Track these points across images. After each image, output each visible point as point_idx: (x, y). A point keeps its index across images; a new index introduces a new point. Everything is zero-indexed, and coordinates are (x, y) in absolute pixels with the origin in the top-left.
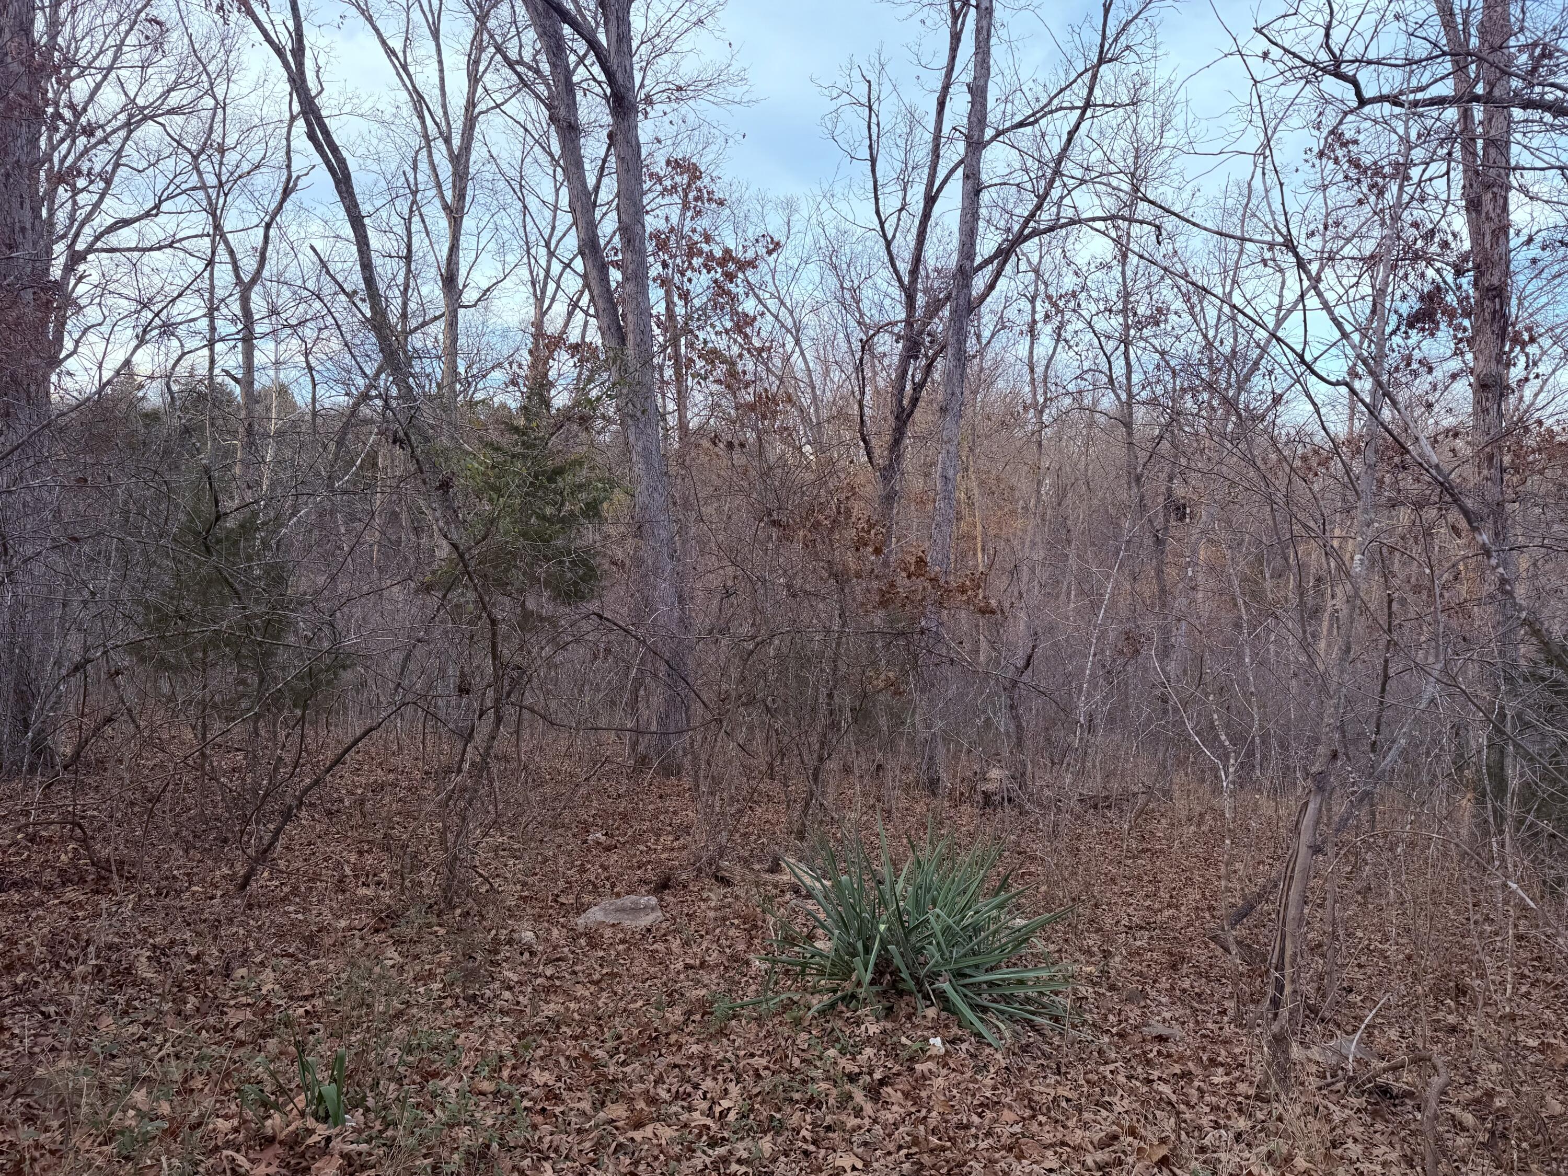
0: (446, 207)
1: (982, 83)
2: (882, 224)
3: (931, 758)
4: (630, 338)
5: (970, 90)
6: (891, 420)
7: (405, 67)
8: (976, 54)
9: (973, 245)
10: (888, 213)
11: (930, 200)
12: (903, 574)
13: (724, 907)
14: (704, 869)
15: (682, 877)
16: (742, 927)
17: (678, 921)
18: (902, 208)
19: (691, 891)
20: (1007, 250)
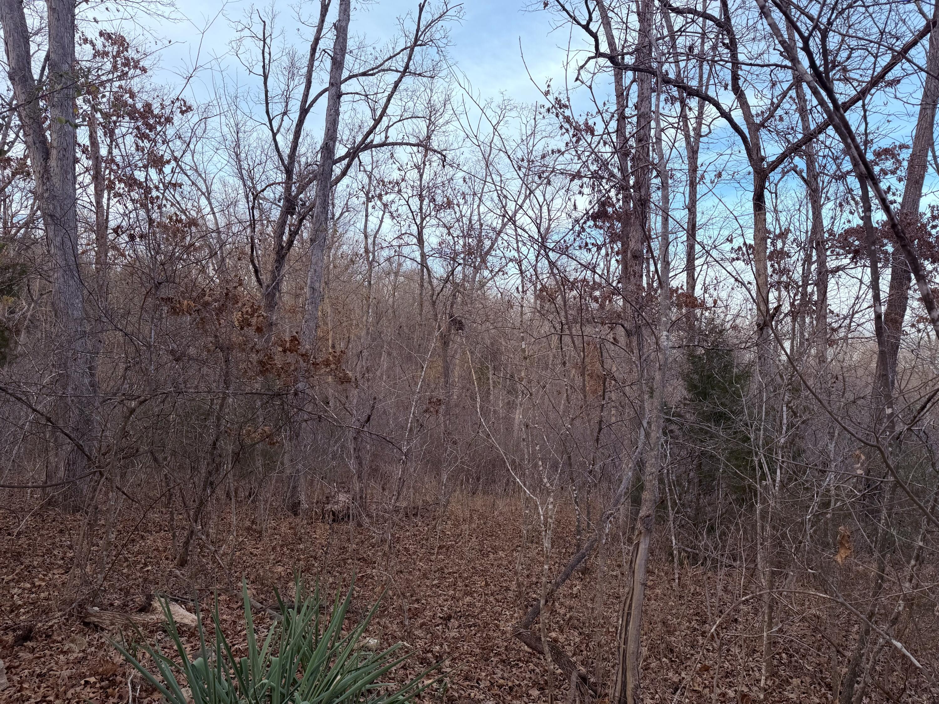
1: (344, 24)
2: (270, 121)
3: (295, 488)
4: (54, 152)
5: (336, 28)
6: (273, 256)
8: (341, 4)
9: (335, 131)
10: (275, 114)
11: (304, 112)
12: (280, 349)
13: (85, 658)
14: (76, 614)
15: (50, 624)
16: (98, 685)
17: (26, 685)
18: (285, 113)
19: (54, 642)
20: (353, 154)
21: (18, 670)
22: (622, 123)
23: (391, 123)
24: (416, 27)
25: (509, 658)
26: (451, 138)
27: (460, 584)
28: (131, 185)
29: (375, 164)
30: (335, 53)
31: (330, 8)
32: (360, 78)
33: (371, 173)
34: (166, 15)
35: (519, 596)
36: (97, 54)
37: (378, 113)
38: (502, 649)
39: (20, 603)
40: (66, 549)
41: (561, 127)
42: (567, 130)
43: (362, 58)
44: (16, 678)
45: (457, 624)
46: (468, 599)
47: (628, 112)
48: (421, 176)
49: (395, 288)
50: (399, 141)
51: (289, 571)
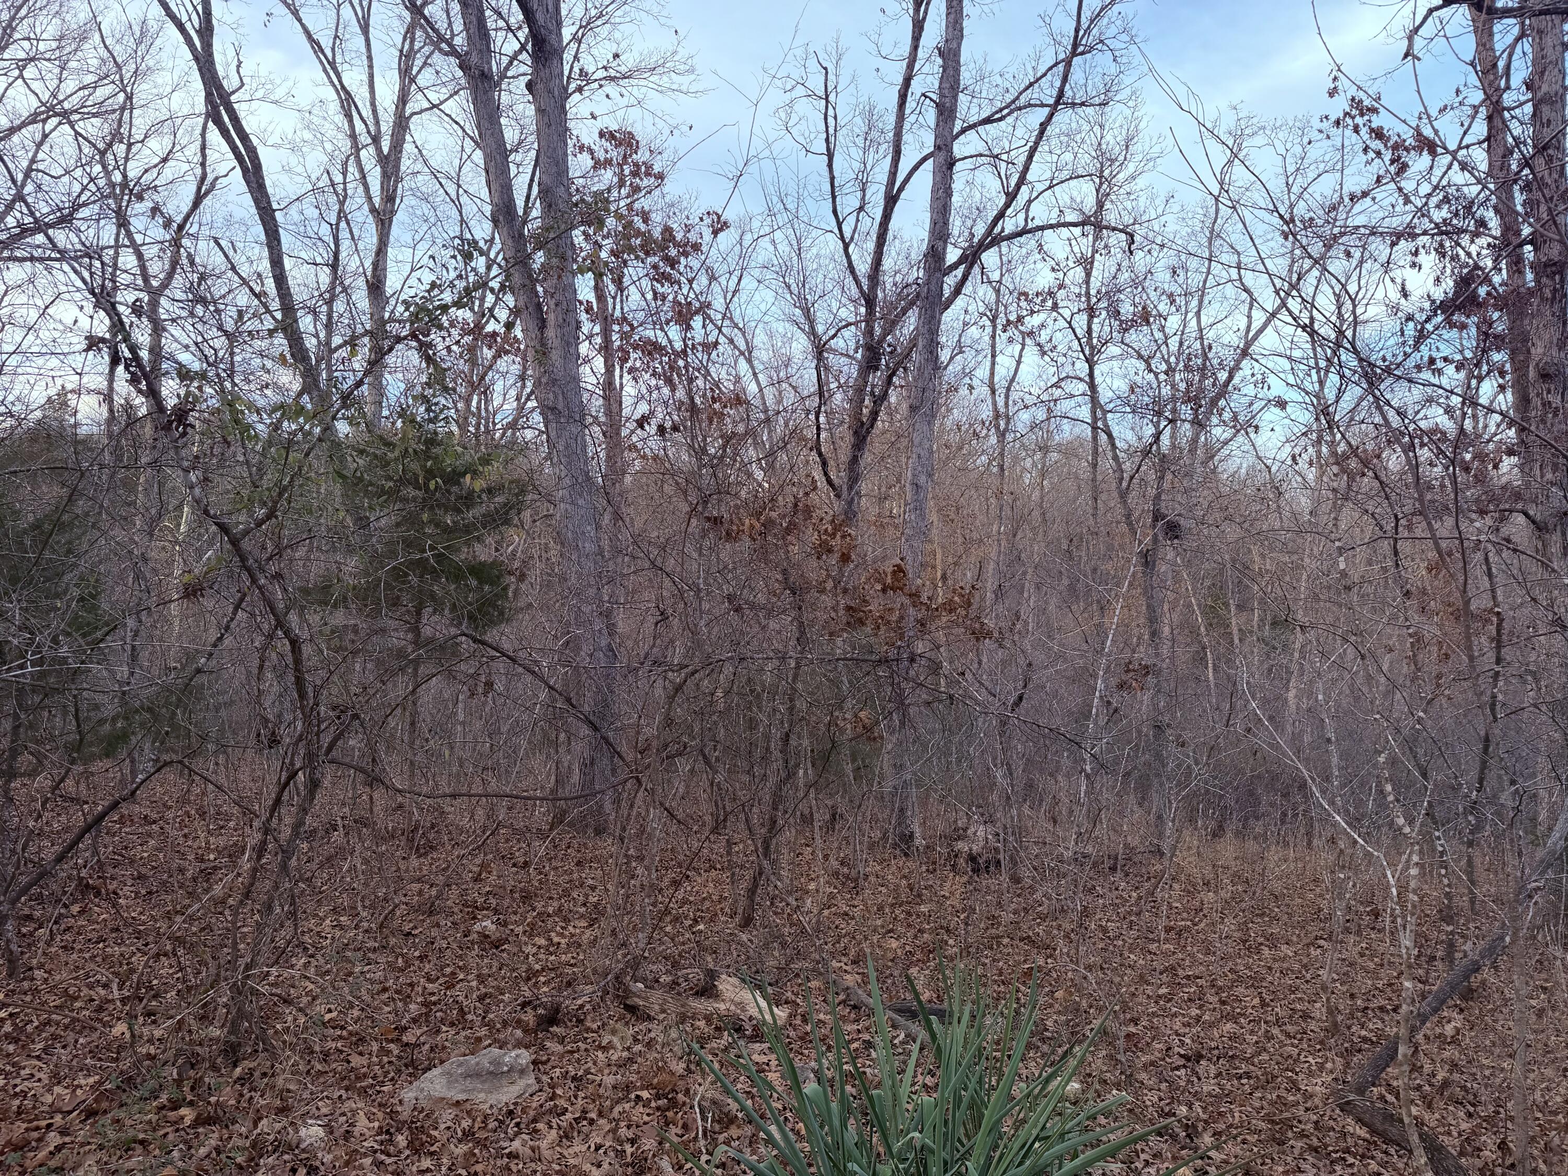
0: (373, 210)
1: (955, 45)
2: (840, 225)
3: (902, 810)
5: (941, 54)
6: (849, 438)
7: (333, 64)
8: (948, 14)
9: (946, 223)
10: (846, 212)
11: (891, 200)
12: (879, 587)
13: (631, 1060)
14: (611, 990)
15: (579, 1002)
16: (653, 1104)
17: (559, 1092)
18: (861, 209)
19: (588, 1030)
20: (971, 257)
21: (548, 1067)
22: (1497, 122)
23: (1035, 194)
24: (1074, 24)
25: (1326, 1146)
26: (1142, 200)
27: (1211, 999)
28: (650, 353)
29: (1006, 267)
30: (941, 95)
31: (926, 25)
32: (980, 128)
33: (1000, 282)
34: (684, 88)
35: (1334, 1029)
36: (598, 165)
37: (1013, 181)
38: (1309, 1127)
39: (537, 967)
40: (587, 890)
41: (1366, 150)
42: (1379, 154)
43: (984, 95)
44: (545, 1078)
45: (1213, 1071)
46: (1229, 1027)
47: (1508, 99)
48: (1088, 275)
49: (1043, 474)
50: (1053, 222)
51: (908, 948)
